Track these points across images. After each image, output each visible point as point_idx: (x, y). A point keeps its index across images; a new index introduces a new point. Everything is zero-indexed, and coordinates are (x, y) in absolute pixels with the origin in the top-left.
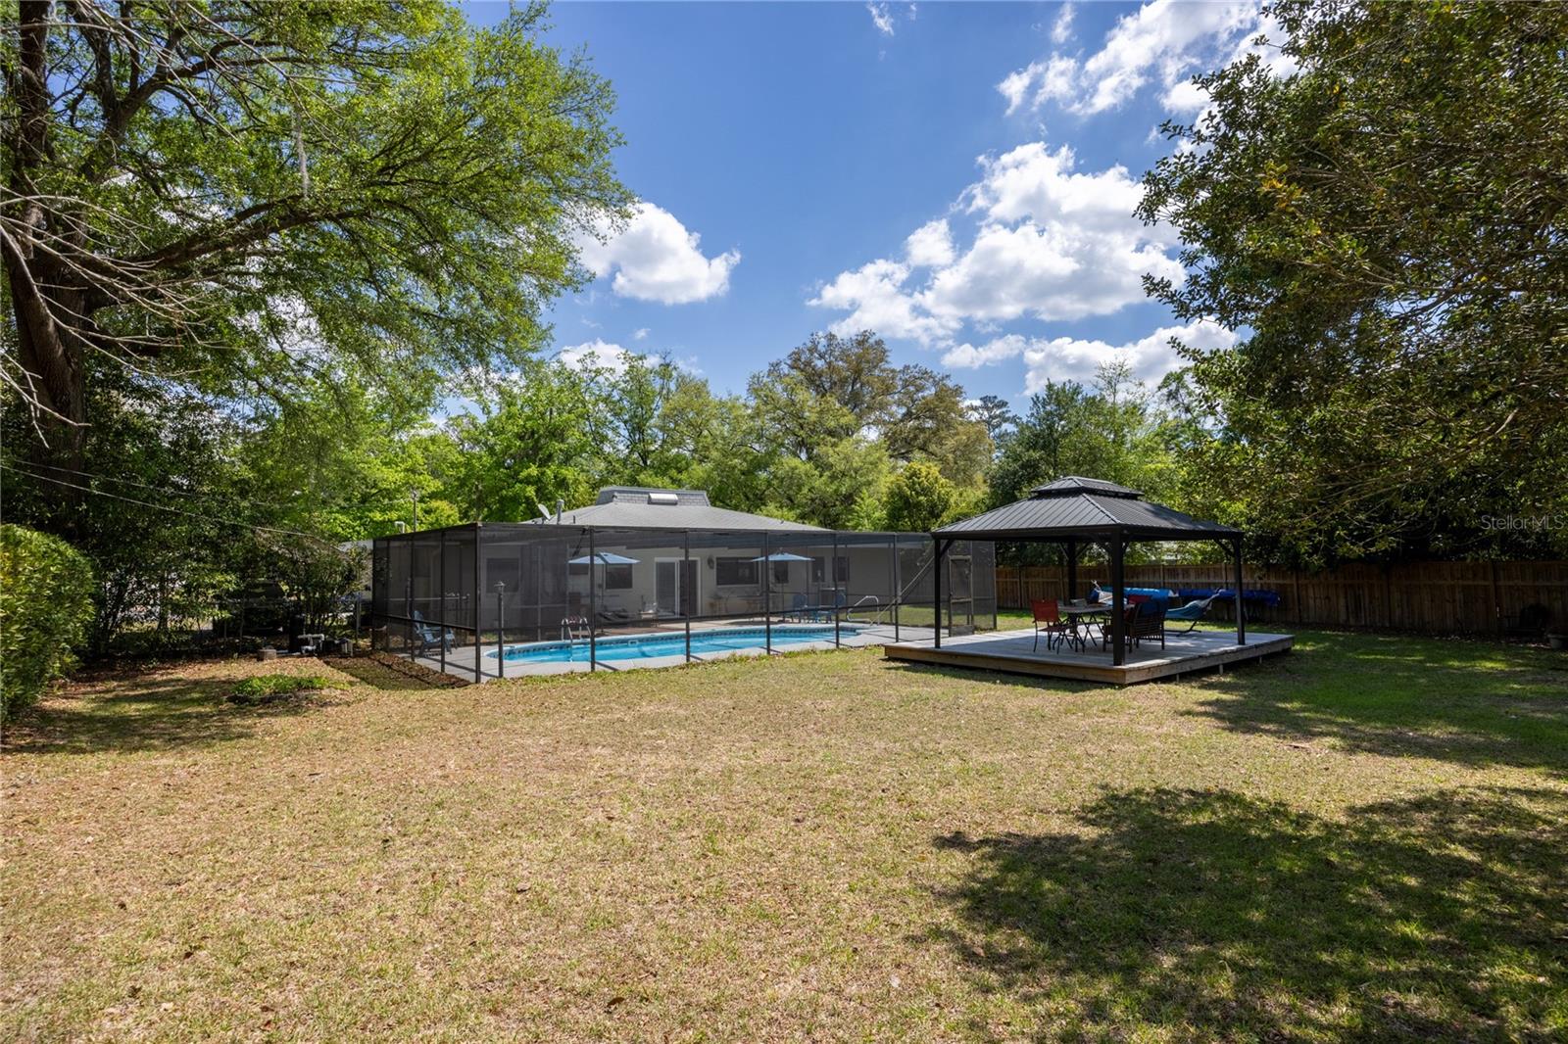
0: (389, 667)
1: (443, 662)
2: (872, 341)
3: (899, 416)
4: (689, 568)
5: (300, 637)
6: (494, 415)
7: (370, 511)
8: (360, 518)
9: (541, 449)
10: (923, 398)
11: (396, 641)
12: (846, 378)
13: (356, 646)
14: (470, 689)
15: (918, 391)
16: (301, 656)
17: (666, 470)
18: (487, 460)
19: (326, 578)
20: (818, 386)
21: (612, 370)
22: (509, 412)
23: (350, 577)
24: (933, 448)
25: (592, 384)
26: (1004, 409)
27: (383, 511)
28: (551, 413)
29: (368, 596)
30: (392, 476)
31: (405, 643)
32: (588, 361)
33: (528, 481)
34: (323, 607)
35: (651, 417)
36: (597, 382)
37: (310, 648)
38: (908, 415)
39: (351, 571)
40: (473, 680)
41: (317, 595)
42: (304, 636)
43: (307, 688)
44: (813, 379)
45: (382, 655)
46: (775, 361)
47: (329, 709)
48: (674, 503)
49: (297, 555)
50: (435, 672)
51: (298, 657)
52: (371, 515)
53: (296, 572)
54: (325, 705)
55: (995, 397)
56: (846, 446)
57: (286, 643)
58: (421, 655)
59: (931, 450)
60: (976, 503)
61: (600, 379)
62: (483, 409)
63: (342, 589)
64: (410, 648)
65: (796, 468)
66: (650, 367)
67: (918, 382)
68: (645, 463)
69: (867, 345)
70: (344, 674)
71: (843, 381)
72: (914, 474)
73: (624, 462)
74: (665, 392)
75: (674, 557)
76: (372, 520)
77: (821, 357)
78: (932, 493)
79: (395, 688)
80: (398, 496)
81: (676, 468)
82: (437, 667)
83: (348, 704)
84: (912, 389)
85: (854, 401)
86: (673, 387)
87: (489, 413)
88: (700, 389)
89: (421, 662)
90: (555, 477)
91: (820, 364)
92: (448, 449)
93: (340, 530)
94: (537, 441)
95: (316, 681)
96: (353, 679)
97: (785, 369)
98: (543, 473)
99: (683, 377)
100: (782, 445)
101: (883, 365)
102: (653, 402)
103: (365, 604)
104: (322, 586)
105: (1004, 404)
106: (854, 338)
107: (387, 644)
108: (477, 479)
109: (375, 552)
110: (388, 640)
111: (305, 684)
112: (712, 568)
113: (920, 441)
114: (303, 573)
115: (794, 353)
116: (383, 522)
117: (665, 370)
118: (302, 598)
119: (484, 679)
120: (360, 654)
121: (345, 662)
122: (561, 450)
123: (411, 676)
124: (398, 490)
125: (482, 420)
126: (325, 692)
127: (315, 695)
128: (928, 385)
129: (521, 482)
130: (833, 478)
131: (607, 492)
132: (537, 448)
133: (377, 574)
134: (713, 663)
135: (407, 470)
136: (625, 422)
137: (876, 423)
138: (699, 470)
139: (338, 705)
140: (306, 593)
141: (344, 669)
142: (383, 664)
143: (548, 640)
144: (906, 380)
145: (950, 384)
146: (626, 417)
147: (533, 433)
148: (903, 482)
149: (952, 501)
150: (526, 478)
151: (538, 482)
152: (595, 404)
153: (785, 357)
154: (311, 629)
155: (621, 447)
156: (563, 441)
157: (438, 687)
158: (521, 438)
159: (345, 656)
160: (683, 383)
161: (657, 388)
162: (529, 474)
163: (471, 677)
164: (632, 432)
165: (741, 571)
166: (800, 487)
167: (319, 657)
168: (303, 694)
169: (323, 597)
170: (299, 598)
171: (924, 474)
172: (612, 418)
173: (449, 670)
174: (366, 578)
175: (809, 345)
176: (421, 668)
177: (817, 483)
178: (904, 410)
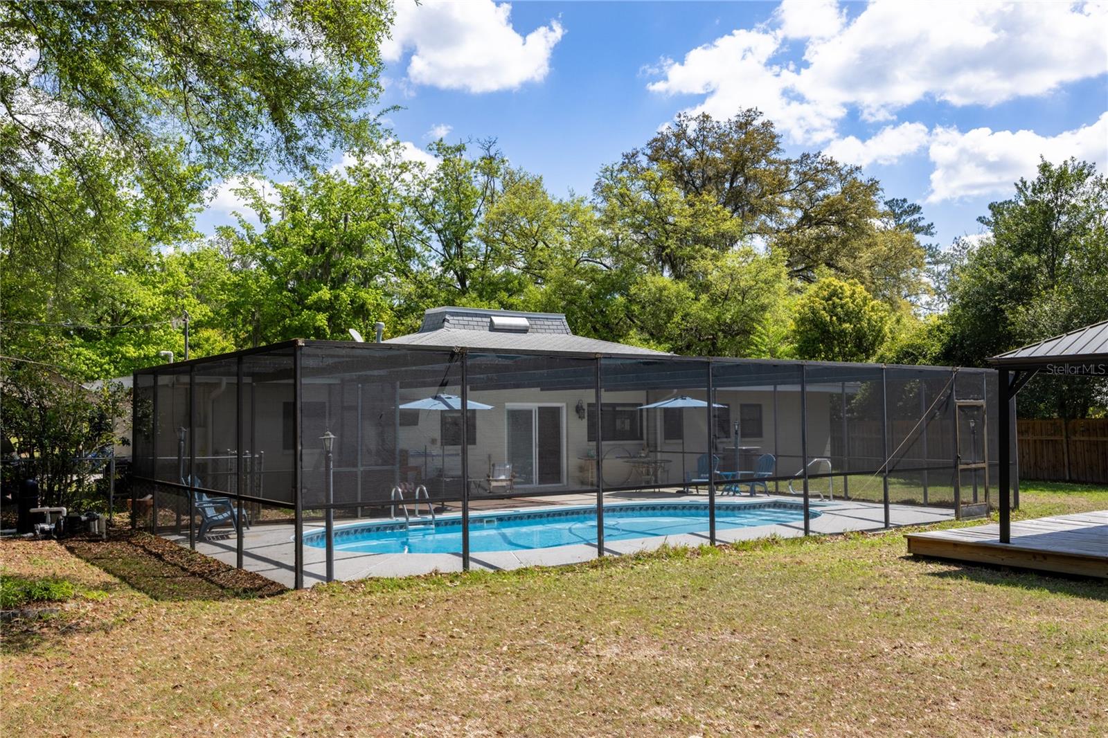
0: (159, 557)
1: (240, 551)
2: (757, 123)
3: (794, 222)
4: (550, 418)
5: (33, 510)
6: (273, 223)
7: (121, 344)
8: (110, 354)
9: (334, 265)
10: (827, 197)
11: (165, 516)
12: (726, 172)
13: (110, 523)
14: (288, 601)
15: (819, 188)
16: (34, 539)
17: (494, 291)
18: (267, 280)
19: (68, 427)
20: (687, 183)
21: (421, 165)
22: (293, 219)
23: (100, 426)
24: (843, 262)
25: (396, 184)
26: (916, 216)
27: (138, 345)
28: (346, 220)
29: (125, 452)
30: (148, 299)
31: (178, 520)
32: (392, 153)
33: (318, 307)
34: (64, 467)
35: (470, 226)
36: (403, 180)
37: (47, 527)
38: (807, 220)
39: (102, 417)
40: (291, 585)
41: (57, 451)
42: (40, 509)
43: (41, 600)
44: (682, 175)
45: (147, 538)
46: (629, 151)
47: (77, 638)
48: (524, 330)
49: (29, 393)
50: (229, 569)
51: (31, 539)
52: (123, 349)
53: (29, 418)
54: (68, 630)
55: (905, 201)
56: (732, 258)
57: (14, 518)
58: (202, 539)
59: (840, 265)
60: (930, 332)
61: (407, 176)
62: (261, 216)
63: (90, 441)
64: (186, 527)
65: (664, 288)
66: (470, 161)
67: (820, 176)
68: (463, 284)
69: (750, 128)
70: (96, 570)
71: (720, 177)
72: (834, 294)
73: (439, 281)
74: (488, 193)
75: (531, 401)
76: (124, 357)
77: (691, 144)
78: (860, 320)
79: (173, 595)
80: (156, 325)
81: (507, 290)
82: (230, 559)
83: (106, 629)
84: (810, 185)
85: (735, 200)
86: (498, 185)
87: (268, 220)
88: (534, 189)
89: (203, 548)
90: (352, 302)
91: (689, 153)
92: (217, 265)
93: (85, 368)
94: (329, 256)
95: (53, 586)
96: (109, 578)
97: (643, 161)
98: (337, 297)
99: (512, 174)
100: (640, 260)
101: (773, 155)
102: (474, 207)
103: (121, 463)
104: (62, 438)
105: (916, 209)
106: (734, 119)
107: (154, 520)
108: (254, 304)
109: (135, 391)
110: (155, 513)
111: (37, 593)
112: (581, 417)
113: (825, 253)
114: (37, 418)
115: (656, 140)
116: (138, 358)
117: (490, 166)
118: (37, 455)
119: (308, 582)
120: (115, 535)
121: (97, 549)
122: (359, 267)
123: (194, 574)
124: (156, 318)
125: (260, 230)
126: (70, 606)
127: (53, 612)
128: (832, 179)
129: (309, 308)
130: (714, 301)
131: (435, 314)
132: (327, 266)
133: (138, 422)
134: (637, 557)
135: (166, 293)
136: (439, 232)
137: (762, 231)
138: (537, 292)
139: (90, 631)
140: (42, 448)
141: (94, 560)
142: (150, 553)
143: (372, 516)
144: (805, 174)
145: (863, 178)
146: (439, 226)
147: (323, 247)
148: (819, 304)
149: (886, 329)
150: (316, 303)
151: (329, 307)
152: (401, 209)
153: (644, 145)
154: (51, 497)
155: (432, 264)
156: (361, 256)
157: (237, 595)
158: (308, 251)
159: (96, 539)
160: (511, 182)
161: (478, 188)
162: (320, 299)
163: (286, 578)
164: (446, 245)
165: (618, 422)
166: (670, 313)
167: (60, 540)
168: (34, 610)
169: (64, 453)
170: (32, 455)
171: (848, 293)
172: (420, 228)
173: (250, 565)
174: (122, 427)
175: (675, 129)
176: (207, 561)
177: (695, 308)
178: (799, 214)
